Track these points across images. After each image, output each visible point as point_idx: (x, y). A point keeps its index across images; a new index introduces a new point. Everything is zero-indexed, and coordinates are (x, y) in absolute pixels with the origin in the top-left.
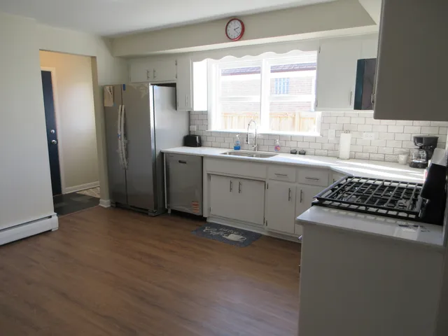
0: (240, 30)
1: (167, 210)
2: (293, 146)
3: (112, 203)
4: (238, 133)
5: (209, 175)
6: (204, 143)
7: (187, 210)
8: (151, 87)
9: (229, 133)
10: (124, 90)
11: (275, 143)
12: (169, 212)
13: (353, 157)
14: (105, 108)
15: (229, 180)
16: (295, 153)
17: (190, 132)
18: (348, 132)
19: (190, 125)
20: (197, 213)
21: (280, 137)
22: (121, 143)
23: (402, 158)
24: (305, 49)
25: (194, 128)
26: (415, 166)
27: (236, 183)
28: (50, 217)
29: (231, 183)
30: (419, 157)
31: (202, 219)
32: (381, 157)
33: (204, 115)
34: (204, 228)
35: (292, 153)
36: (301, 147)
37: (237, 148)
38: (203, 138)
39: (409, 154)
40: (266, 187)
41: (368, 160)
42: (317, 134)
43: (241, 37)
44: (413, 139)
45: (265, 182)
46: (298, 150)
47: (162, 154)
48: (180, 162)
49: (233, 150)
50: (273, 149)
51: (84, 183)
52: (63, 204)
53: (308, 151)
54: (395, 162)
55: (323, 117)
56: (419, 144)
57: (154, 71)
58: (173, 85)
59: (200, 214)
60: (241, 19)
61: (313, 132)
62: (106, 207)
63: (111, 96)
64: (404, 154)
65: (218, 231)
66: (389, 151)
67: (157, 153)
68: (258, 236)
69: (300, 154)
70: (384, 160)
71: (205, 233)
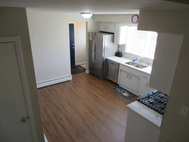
0: (137, 20)
1: (106, 78)
3: (89, 72)
4: (135, 55)
5: (121, 70)
6: (123, 56)
7: (113, 80)
8: (104, 36)
10: (96, 35)
11: (148, 61)
12: (107, 79)
14: (89, 40)
17: (118, 51)
19: (119, 48)
22: (93, 53)
25: (120, 49)
28: (70, 76)
29: (128, 75)
31: (117, 85)
33: (124, 46)
34: (117, 88)
38: (123, 54)
43: (137, 22)
45: (139, 78)
47: (106, 59)
48: (112, 63)
51: (81, 62)
52: (75, 70)
57: (107, 27)
58: (113, 34)
59: (116, 83)
62: (87, 73)
63: (91, 36)
65: (121, 90)
67: (105, 59)
68: (134, 96)
71: (116, 90)
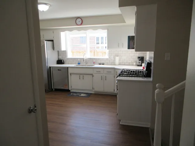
0: (81, 22)
2: (100, 62)
4: (79, 58)
5: (71, 74)
6: (65, 63)
7: (62, 88)
8: (45, 42)
9: (75, 58)
11: (93, 61)
12: (54, 90)
13: (120, 64)
15: (79, 75)
16: (101, 64)
17: (59, 59)
18: (118, 56)
19: (58, 56)
20: (67, 88)
21: (95, 59)
23: (135, 64)
24: (103, 29)
25: (61, 58)
26: (138, 66)
27: (81, 76)
29: (80, 76)
30: (139, 63)
31: (68, 91)
32: (128, 64)
33: (65, 52)
35: (99, 64)
36: (102, 62)
37: (79, 64)
38: (65, 61)
39: (136, 62)
40: (93, 76)
41: (125, 65)
42: (108, 57)
43: (81, 24)
44: (137, 58)
45: (92, 74)
46: (101, 63)
47: (50, 67)
48: (58, 70)
49: (78, 65)
50: (93, 63)
53: (105, 63)
54: (133, 65)
55: (109, 51)
56: (139, 59)
57: (43, 35)
58: (52, 41)
60: (82, 18)
61: (107, 57)
64: (135, 62)
65: (76, 94)
66: (130, 62)
68: (91, 94)
69: (102, 64)
70: (129, 65)
71: (72, 95)
